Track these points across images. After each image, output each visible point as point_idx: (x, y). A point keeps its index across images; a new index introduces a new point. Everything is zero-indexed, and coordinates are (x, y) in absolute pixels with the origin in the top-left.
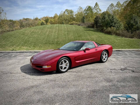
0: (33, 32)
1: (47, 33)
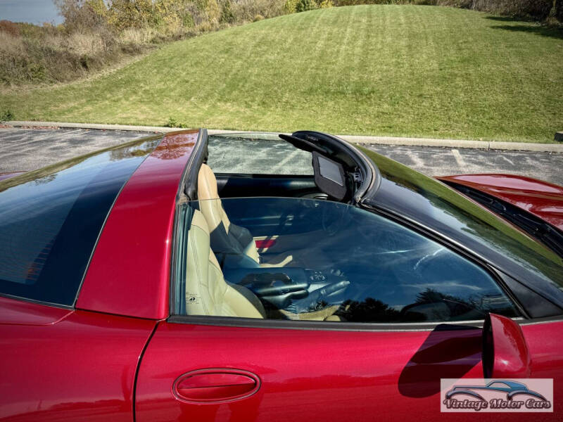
0: (263, 42)
1: (320, 44)
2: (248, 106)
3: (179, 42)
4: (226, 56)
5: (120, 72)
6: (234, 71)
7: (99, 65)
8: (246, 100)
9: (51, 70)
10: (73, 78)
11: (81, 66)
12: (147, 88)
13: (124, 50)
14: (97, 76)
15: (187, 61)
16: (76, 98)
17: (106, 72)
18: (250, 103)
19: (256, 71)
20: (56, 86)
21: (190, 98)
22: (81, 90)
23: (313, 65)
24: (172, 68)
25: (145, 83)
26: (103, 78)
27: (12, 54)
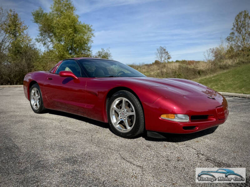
5: (214, 77)
7: (206, 73)
10: (193, 78)
11: (198, 74)
12: (224, 83)
13: (220, 68)
14: (204, 78)
17: (208, 77)
25: (224, 81)
26: (206, 79)
27: (173, 69)
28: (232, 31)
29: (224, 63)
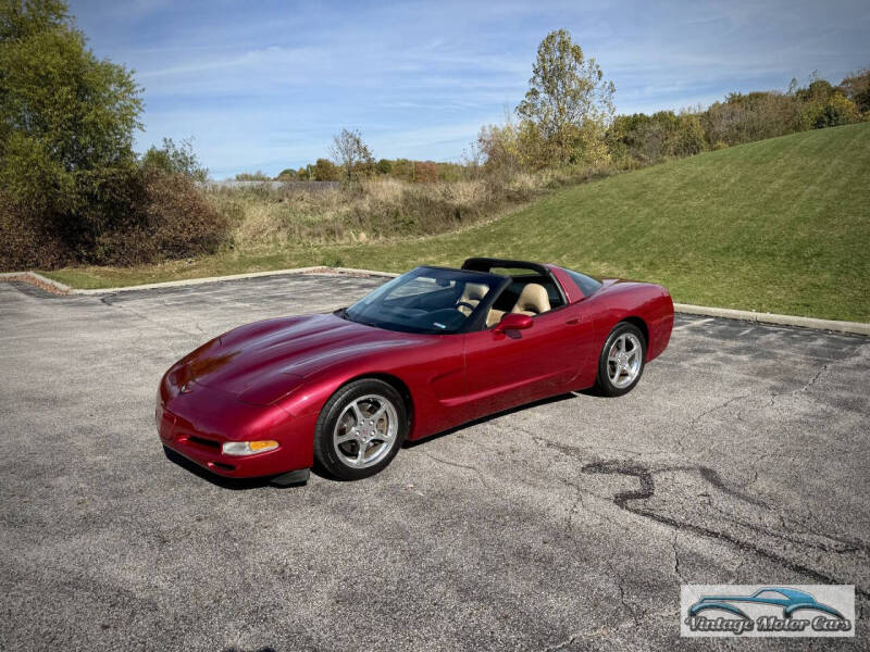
2: (629, 266)
3: (583, 186)
4: (632, 202)
5: (496, 224)
6: (634, 222)
7: (475, 216)
8: (630, 259)
9: (422, 222)
10: (444, 230)
11: (454, 218)
12: (520, 243)
13: (509, 198)
14: (469, 228)
15: (579, 210)
16: (438, 252)
17: (479, 224)
18: (634, 264)
19: (664, 221)
20: (423, 238)
21: (562, 255)
22: (446, 243)
23: (749, 215)
24: (558, 219)
25: (520, 236)
26: (475, 231)
27: (388, 205)
28: (532, 87)
29: (517, 185)
